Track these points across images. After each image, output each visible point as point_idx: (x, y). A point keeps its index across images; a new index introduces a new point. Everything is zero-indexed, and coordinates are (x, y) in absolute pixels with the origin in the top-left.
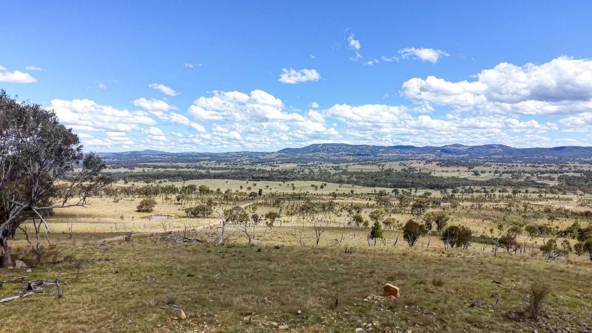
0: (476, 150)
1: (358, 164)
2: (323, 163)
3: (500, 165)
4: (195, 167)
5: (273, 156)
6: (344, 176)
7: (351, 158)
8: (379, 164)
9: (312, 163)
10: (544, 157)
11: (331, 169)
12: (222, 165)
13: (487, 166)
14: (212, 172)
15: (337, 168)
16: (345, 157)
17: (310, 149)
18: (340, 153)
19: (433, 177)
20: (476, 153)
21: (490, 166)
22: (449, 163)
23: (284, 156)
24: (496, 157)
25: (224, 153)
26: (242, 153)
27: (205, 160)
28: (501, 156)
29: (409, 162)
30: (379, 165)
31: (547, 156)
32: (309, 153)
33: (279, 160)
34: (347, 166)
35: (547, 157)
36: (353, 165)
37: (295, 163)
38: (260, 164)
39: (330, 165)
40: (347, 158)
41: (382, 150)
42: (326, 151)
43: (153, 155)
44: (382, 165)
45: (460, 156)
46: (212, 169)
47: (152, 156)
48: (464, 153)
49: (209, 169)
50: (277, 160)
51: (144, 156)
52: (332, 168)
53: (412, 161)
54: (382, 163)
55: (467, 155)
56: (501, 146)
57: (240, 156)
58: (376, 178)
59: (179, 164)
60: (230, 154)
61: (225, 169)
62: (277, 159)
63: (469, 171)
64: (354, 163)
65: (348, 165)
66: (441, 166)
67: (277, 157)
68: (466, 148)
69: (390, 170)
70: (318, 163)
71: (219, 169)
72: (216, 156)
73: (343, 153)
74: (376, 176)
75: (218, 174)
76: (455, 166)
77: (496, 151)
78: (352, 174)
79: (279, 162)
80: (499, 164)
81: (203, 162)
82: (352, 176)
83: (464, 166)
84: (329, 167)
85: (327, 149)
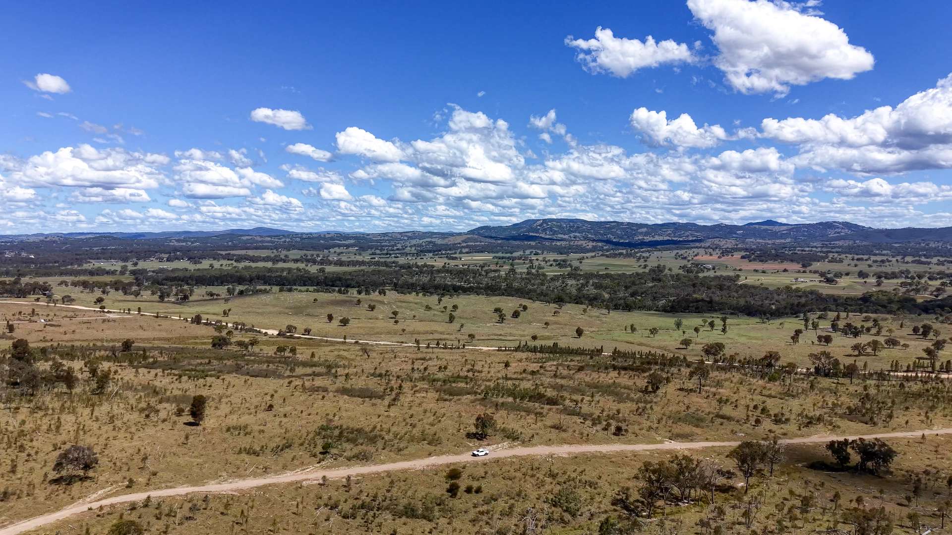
0: (804, 231)
1: (602, 255)
2: (540, 252)
3: (858, 259)
5: (459, 240)
6: (571, 282)
7: (591, 244)
8: (638, 255)
9: (521, 253)
10: (928, 245)
11: (551, 265)
12: (365, 256)
13: (833, 261)
15: (561, 264)
16: (580, 243)
17: (523, 228)
18: (572, 235)
19: (745, 286)
20: (804, 236)
21: (841, 261)
22: (763, 255)
23: (475, 241)
24: (841, 243)
25: (379, 235)
26: (410, 234)
27: (341, 246)
28: (851, 243)
29: (691, 252)
30: (639, 259)
31: (932, 242)
33: (467, 247)
34: (581, 260)
35: (932, 245)
36: (592, 257)
37: (492, 252)
38: (431, 255)
39: (552, 256)
40: (583, 243)
41: (644, 230)
42: (548, 233)
43: (261, 237)
44: (644, 257)
45: (778, 241)
47: (259, 239)
48: (783, 236)
50: (462, 248)
51: (244, 238)
52: (554, 264)
53: (696, 251)
54: (644, 255)
55: (788, 240)
56: (846, 225)
57: (406, 238)
58: (634, 288)
60: (390, 235)
62: (464, 244)
63: (804, 272)
64: (593, 254)
65: (583, 258)
66: (750, 261)
67: (464, 241)
68: (785, 228)
69: (660, 269)
70: (531, 252)
71: (349, 264)
73: (577, 234)
74: (634, 283)
76: (775, 260)
77: (839, 233)
78: (589, 276)
79: (465, 250)
80: (856, 257)
81: (336, 249)
82: (588, 282)
83: (792, 261)
84: (549, 260)
85: (551, 229)
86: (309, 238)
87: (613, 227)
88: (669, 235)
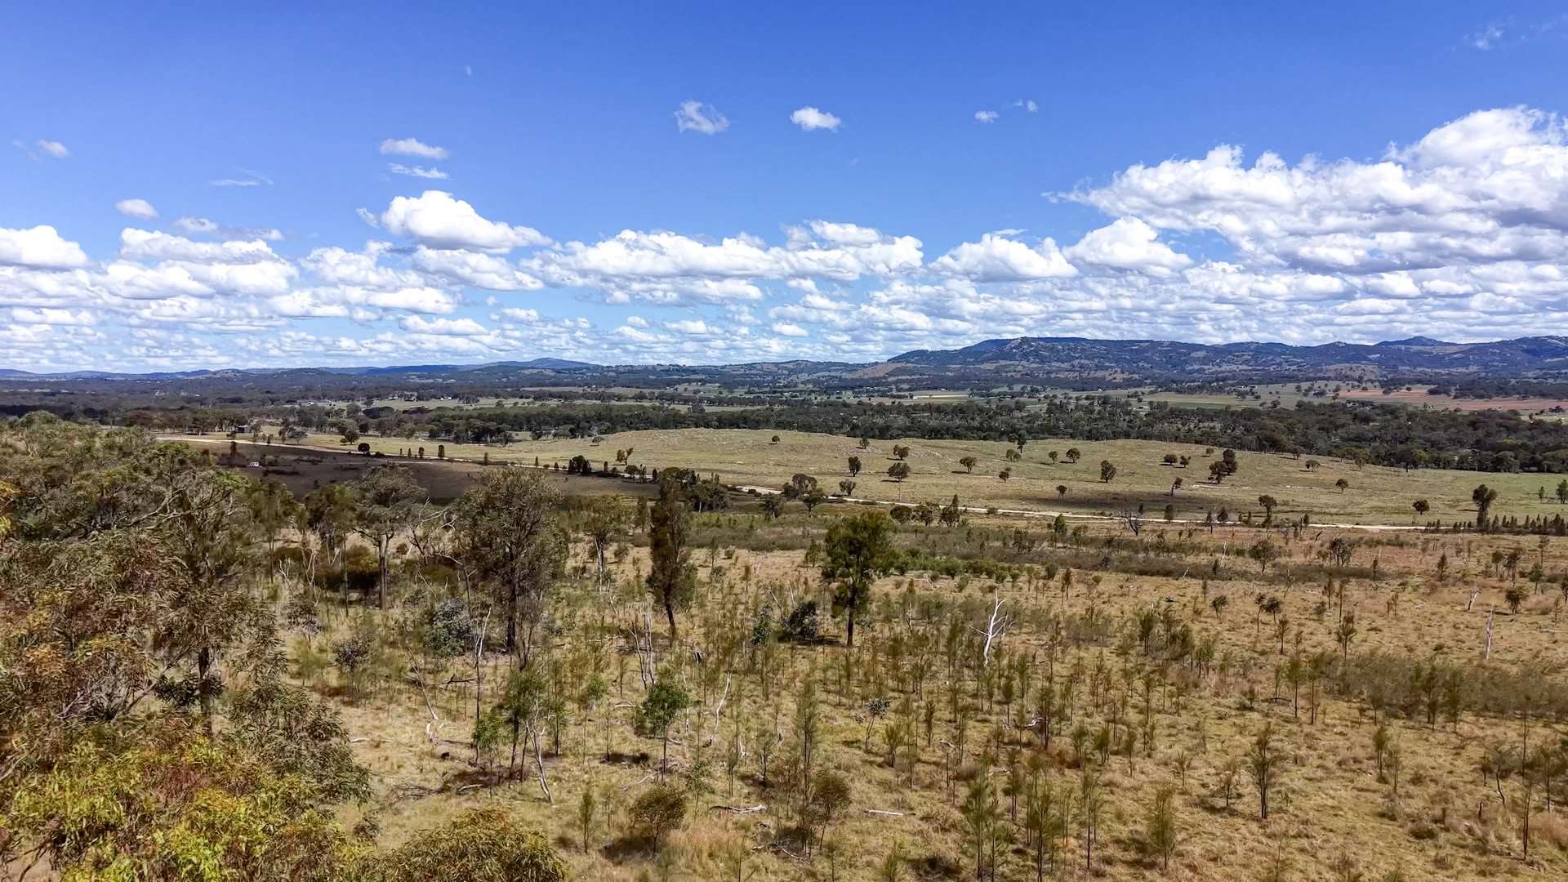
1: (1168, 390)
4: (661, 397)
5: (881, 372)
8: (1229, 389)
12: (739, 392)
14: (709, 409)
15: (1108, 403)
17: (982, 353)
23: (911, 372)
25: (742, 367)
26: (790, 366)
27: (689, 381)
32: (982, 362)
33: (903, 381)
34: (1135, 397)
38: (850, 392)
39: (1074, 393)
41: (1201, 354)
42: (1032, 360)
46: (711, 402)
47: (549, 373)
49: (701, 400)
50: (896, 383)
51: (526, 372)
57: (786, 371)
59: (616, 390)
60: (759, 367)
61: (752, 402)
67: (890, 374)
68: (1455, 349)
70: (1023, 389)
71: (730, 402)
72: (720, 374)
75: (733, 414)
79: (905, 386)
81: (686, 385)
85: (1036, 353)
86: (629, 372)
87: (1145, 350)
88: (1246, 362)
